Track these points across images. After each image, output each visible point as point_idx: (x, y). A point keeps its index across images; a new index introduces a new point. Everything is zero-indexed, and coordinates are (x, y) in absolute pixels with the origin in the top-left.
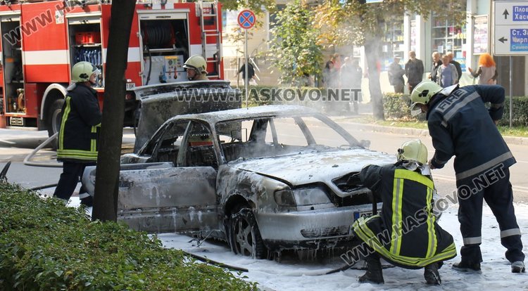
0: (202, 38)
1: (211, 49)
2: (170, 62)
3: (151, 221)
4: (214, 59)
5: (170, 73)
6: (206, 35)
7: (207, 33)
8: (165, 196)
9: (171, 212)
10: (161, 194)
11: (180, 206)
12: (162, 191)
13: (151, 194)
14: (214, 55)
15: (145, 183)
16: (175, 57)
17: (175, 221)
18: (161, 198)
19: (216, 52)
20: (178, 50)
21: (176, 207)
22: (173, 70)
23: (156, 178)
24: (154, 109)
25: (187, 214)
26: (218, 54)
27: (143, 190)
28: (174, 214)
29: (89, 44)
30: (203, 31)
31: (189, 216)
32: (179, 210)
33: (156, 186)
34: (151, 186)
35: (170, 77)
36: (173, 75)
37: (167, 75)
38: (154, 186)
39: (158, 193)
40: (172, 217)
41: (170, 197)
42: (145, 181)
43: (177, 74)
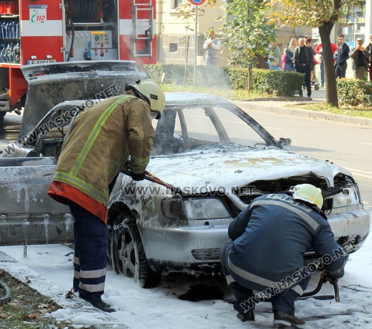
0: (132, 12)
1: (143, 25)
2: (97, 38)
3: (17, 229)
4: (146, 35)
5: (96, 49)
6: (137, 9)
7: (139, 7)
8: (35, 200)
9: (42, 219)
10: (31, 198)
11: (54, 212)
12: (32, 193)
13: (19, 196)
14: (146, 32)
15: (12, 183)
16: (103, 32)
17: (47, 231)
18: (32, 202)
19: (148, 28)
20: (106, 24)
21: (49, 214)
22: (99, 47)
23: (26, 177)
24: (43, 91)
25: (62, 222)
26: (150, 30)
27: (10, 191)
28: (46, 223)
29: (7, 15)
30: (135, 4)
31: (64, 225)
32: (52, 217)
33: (25, 187)
34: (19, 187)
35: (96, 54)
36: (99, 52)
37: (92, 52)
38: (22, 187)
39: (27, 196)
40: (43, 225)
41: (42, 201)
42: (12, 180)
43: (104, 51)
